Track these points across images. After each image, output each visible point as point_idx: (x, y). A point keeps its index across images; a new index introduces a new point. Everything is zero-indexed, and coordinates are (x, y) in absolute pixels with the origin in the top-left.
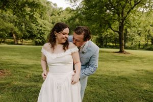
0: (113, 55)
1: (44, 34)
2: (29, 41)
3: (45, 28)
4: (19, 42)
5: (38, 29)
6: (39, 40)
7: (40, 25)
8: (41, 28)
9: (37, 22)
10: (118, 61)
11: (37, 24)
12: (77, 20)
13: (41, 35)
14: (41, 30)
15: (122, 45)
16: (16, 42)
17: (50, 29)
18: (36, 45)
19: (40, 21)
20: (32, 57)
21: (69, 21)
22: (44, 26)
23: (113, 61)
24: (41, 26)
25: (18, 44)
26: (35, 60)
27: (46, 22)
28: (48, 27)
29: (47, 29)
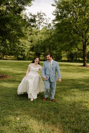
0: (77, 68)
1: (24, 51)
2: (12, 57)
3: (25, 46)
4: (5, 58)
5: (20, 47)
6: (21, 56)
8: (22, 47)
10: (78, 72)
12: (51, 41)
13: (22, 51)
14: (22, 48)
15: (85, 61)
16: (3, 58)
17: (29, 47)
18: (18, 60)
19: (21, 41)
20: (19, 69)
23: (73, 72)
24: (22, 45)
25: (4, 59)
26: (22, 70)
27: (26, 41)
28: (27, 45)
29: (27, 47)
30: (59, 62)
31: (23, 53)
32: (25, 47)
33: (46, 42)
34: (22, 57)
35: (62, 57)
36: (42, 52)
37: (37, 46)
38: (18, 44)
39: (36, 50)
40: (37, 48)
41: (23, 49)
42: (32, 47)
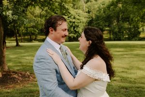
3: (78, 19)
5: (70, 22)
6: (73, 35)
7: (72, 17)
8: (74, 20)
9: (70, 13)
11: (69, 15)
12: (120, 5)
13: (74, 28)
14: (74, 22)
17: (85, 20)
18: (70, 41)
19: (73, 12)
21: (109, 7)
22: (78, 17)
24: (74, 18)
27: (80, 11)
28: (82, 18)
29: (81, 21)
30: (136, 40)
31: (75, 29)
32: (78, 21)
33: (112, 7)
34: (75, 36)
35: (139, 33)
36: (105, 26)
37: (98, 17)
38: (68, 17)
39: (96, 24)
40: (97, 20)
41: (76, 24)
42: (89, 19)
